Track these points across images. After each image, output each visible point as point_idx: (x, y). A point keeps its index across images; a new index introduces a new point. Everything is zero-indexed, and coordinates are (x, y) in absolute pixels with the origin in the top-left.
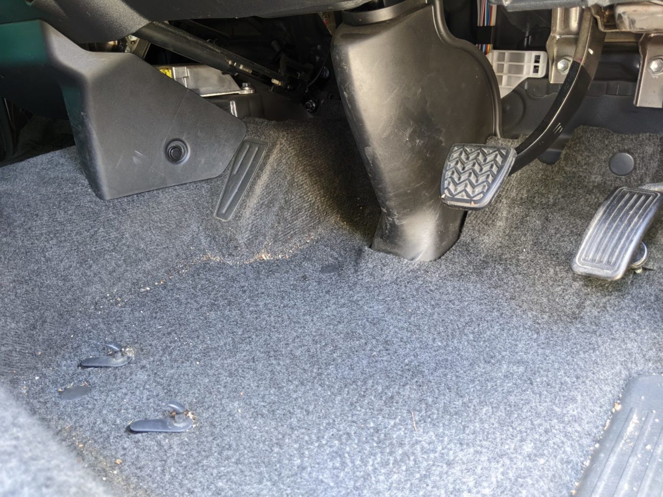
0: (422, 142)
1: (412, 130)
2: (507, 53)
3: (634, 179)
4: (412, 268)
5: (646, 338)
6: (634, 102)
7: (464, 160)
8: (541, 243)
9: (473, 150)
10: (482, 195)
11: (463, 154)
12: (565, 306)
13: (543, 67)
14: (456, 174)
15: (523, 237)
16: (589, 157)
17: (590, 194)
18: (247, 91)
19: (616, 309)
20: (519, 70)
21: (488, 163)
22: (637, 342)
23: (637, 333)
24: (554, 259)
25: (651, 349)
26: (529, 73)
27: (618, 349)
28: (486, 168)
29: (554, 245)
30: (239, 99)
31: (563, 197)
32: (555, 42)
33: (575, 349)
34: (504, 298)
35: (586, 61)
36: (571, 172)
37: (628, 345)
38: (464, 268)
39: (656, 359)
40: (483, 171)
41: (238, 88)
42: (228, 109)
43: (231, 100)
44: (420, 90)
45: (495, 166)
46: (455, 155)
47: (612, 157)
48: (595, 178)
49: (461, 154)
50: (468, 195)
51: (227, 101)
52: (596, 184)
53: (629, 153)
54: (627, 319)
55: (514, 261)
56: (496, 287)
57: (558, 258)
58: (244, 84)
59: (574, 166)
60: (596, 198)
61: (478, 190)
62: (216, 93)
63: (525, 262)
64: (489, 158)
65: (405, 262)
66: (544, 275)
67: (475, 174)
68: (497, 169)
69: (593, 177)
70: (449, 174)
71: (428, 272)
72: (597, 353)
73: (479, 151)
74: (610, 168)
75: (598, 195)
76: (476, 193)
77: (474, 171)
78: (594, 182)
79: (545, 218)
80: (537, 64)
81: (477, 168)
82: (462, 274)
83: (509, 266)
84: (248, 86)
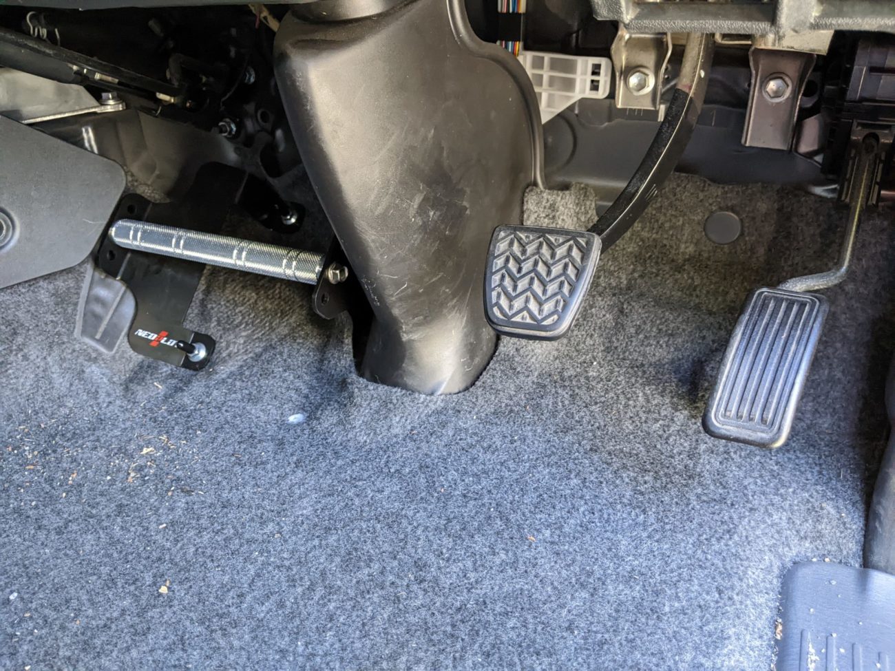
0: (438, 213)
1: (422, 198)
2: (547, 57)
3: (741, 249)
4: (433, 407)
5: (796, 502)
6: (743, 141)
7: (519, 254)
8: (616, 348)
9: (531, 238)
10: (556, 317)
11: (516, 244)
12: (672, 457)
13: (606, 82)
14: (507, 279)
15: (588, 339)
16: (676, 217)
17: (679, 272)
18: (112, 106)
19: (743, 454)
20: (569, 85)
21: (560, 260)
22: (785, 510)
23: (782, 495)
24: (640, 374)
25: (807, 521)
26: (583, 91)
27: (763, 526)
28: (556, 270)
29: (635, 351)
30: (100, 123)
31: (641, 276)
32: (623, 44)
33: (705, 536)
34: (582, 450)
35: (696, 90)
36: (651, 239)
37: (775, 517)
38: (511, 399)
39: (813, 534)
40: (553, 276)
41: (94, 102)
42: (77, 141)
43: (83, 125)
44: (433, 131)
45: (570, 266)
46: (502, 246)
47: (708, 218)
48: (686, 248)
49: (511, 244)
50: (532, 317)
51: (74, 127)
52: (687, 257)
53: (733, 211)
54: (763, 472)
55: (582, 380)
56: (566, 430)
57: (644, 372)
58: (104, 95)
59: (654, 231)
60: (689, 278)
61: (548, 307)
62: (54, 114)
63: (598, 382)
64: (560, 252)
65: (422, 400)
66: (631, 402)
67: (539, 279)
68: (576, 271)
69: (683, 246)
70: (496, 279)
71: (459, 411)
72: (736, 537)
73: (541, 239)
74: (706, 235)
75: (692, 273)
76: (545, 313)
77: (539, 276)
78: (684, 253)
79: (619, 310)
80: (595, 78)
81: (541, 268)
82: (511, 411)
83: (577, 391)
84: (113, 98)
